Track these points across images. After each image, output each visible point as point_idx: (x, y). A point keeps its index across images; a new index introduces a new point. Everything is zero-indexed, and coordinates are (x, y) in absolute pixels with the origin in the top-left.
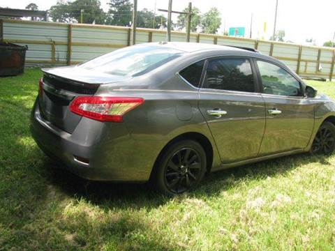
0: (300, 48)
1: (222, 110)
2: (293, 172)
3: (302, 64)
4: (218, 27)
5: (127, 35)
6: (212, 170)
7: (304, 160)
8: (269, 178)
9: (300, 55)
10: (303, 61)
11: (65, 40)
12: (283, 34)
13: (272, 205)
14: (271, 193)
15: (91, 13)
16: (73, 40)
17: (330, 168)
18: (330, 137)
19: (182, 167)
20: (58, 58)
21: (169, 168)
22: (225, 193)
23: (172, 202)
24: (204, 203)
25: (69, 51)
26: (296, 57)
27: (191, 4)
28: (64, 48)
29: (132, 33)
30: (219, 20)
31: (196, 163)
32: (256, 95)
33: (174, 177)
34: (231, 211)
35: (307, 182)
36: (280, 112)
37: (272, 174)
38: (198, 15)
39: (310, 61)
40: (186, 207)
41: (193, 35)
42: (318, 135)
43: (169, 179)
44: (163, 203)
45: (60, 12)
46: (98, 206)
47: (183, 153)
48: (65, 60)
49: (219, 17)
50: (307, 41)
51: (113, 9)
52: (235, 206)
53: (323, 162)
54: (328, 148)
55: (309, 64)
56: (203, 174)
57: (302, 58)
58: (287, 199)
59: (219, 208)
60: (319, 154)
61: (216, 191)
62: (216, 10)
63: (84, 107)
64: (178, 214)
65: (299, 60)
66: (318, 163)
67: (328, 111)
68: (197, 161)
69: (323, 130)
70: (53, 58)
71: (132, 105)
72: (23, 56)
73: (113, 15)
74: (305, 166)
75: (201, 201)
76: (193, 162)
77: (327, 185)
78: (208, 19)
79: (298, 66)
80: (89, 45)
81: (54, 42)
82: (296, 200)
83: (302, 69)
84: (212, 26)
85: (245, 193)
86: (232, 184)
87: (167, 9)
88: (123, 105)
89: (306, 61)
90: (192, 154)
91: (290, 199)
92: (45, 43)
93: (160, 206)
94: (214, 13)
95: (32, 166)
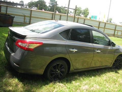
0: (116, 26)
1: (76, 49)
2: (103, 75)
3: (116, 31)
4: (88, 15)
5: (52, 15)
6: (70, 72)
7: (109, 70)
8: (93, 77)
9: (115, 28)
10: (117, 30)
11: (29, 15)
12: (111, 19)
13: (91, 89)
14: (92, 83)
15: (42, 6)
16: (32, 16)
17: (119, 75)
18: (120, 62)
19: (57, 70)
20: (26, 22)
21: (51, 70)
22: (73, 82)
23: (51, 84)
24: (64, 85)
25: (30, 20)
26: (114, 29)
27: (76, 6)
28: (29, 18)
29: (54, 15)
30: (88, 12)
31: (63, 69)
32: (90, 44)
33: (54, 74)
34: (74, 90)
35: (108, 80)
36: (100, 51)
37: (94, 76)
38: (81, 10)
39: (119, 31)
40: (56, 87)
41: (76, 18)
42: (116, 61)
43: (52, 75)
44: (47, 84)
45: (31, 5)
46: (22, 83)
47: (58, 65)
48: (29, 23)
49: (89, 11)
50: (120, 23)
51: (50, 5)
52: (76, 88)
53: (116, 72)
54: (119, 66)
55: (119, 32)
56: (66, 73)
57: (116, 29)
58: (98, 87)
59: (69, 88)
60: (115, 69)
61: (70, 81)
62: (87, 9)
63: (20, 44)
64: (52, 89)
65: (115, 30)
66: (114, 72)
67: (120, 52)
68: (64, 68)
69: (118, 59)
70: (24, 21)
71: (38, 45)
72: (13, 20)
73: (50, 7)
74: (109, 73)
75: (63, 84)
76: (62, 69)
77: (116, 82)
78: (84, 12)
79: (115, 32)
80: (38, 18)
81: (25, 16)
82: (101, 88)
83: (116, 33)
84: (85, 14)
85: (81, 83)
86: (77, 78)
87: (67, 7)
88: (34, 44)
89: (118, 31)
90: (62, 65)
91: (99, 87)
92: (22, 16)
93: (46, 85)
94: (87, 10)
95: (3, 63)
